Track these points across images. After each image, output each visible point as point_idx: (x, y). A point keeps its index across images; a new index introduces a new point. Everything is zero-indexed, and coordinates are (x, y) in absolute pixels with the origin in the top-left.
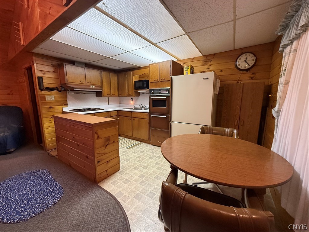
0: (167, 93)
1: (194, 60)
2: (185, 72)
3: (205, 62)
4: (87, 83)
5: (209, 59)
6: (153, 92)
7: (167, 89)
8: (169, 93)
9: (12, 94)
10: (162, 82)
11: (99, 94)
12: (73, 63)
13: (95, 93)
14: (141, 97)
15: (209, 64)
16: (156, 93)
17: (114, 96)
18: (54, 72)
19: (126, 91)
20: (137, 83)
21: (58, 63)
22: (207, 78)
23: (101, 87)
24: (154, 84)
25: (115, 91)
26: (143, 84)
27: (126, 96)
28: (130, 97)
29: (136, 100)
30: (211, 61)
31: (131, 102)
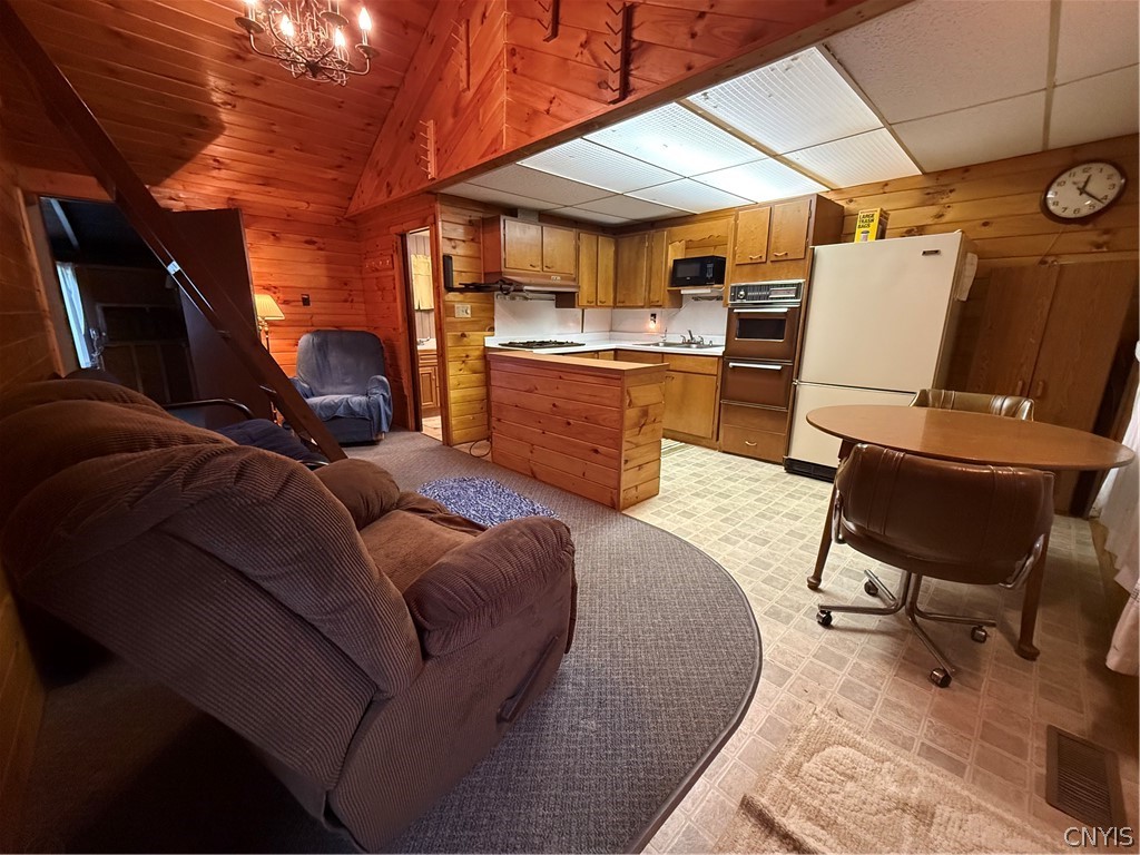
0: (792, 298)
1: (887, 189)
2: (858, 231)
3: (928, 194)
4: (545, 269)
5: (946, 185)
6: (742, 293)
7: (793, 285)
8: (796, 297)
9: (352, 301)
10: (777, 265)
11: (565, 300)
12: (512, 211)
13: (554, 296)
14: (685, 310)
15: (944, 201)
16: (753, 298)
17: (603, 305)
18: (472, 240)
19: (642, 292)
20: (680, 267)
21: (481, 215)
22: (937, 252)
23: (574, 280)
24: (747, 268)
25: (606, 294)
26: (703, 269)
27: (642, 307)
28: (648, 311)
29: (670, 318)
30: (951, 191)
31: (652, 326)
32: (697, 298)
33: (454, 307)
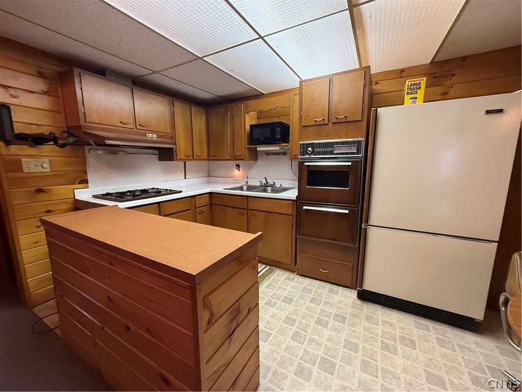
0: (353, 153)
1: (403, 75)
2: (407, 98)
3: (435, 77)
4: (138, 127)
5: (449, 71)
6: (310, 149)
7: (354, 142)
8: (358, 153)
10: (338, 126)
11: (166, 154)
12: (101, 72)
13: (157, 152)
15: (447, 83)
17: (199, 159)
18: (45, 93)
19: (228, 149)
20: (255, 131)
21: (58, 69)
23: (172, 138)
24: (312, 129)
25: (201, 149)
26: (273, 132)
27: (229, 160)
28: (234, 163)
29: (249, 168)
30: (453, 75)
31: (237, 173)
32: (268, 153)
33: (21, 161)
